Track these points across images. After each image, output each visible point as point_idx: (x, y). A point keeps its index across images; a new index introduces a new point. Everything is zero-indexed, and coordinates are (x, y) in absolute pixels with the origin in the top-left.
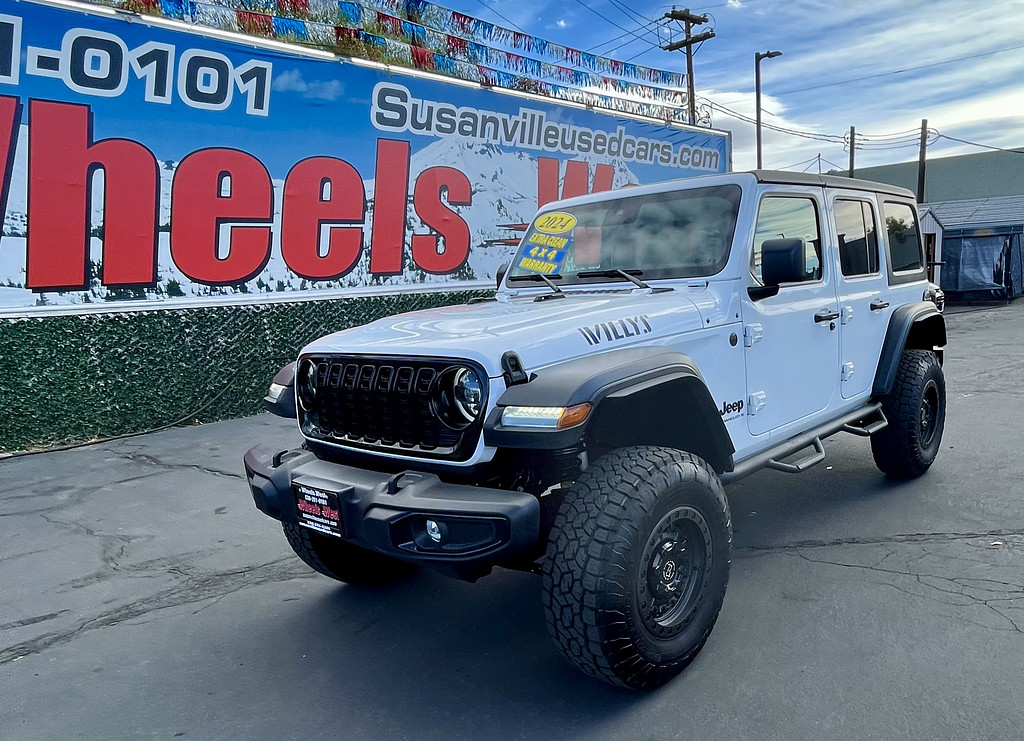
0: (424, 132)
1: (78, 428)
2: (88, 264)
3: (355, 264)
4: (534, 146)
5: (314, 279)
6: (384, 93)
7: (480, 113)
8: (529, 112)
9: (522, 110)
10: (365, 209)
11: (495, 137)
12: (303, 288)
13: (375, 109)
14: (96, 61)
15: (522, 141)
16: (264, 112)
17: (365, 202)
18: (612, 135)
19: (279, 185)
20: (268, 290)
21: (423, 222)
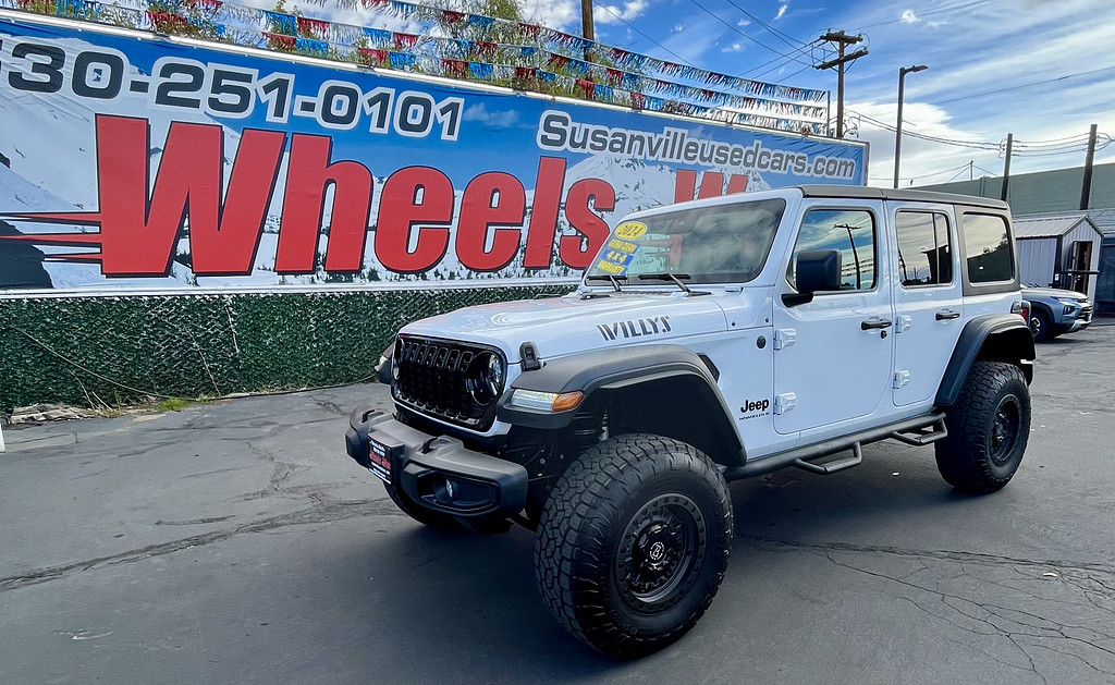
0: (579, 150)
1: (295, 378)
2: (317, 254)
3: (512, 259)
4: (674, 160)
5: (478, 271)
6: (550, 119)
7: (629, 133)
8: (673, 130)
9: (666, 129)
10: (525, 214)
11: (640, 153)
12: (469, 277)
13: (541, 132)
14: (340, 103)
15: (664, 156)
16: (454, 138)
17: (525, 208)
18: (748, 148)
19: (459, 194)
20: (442, 278)
21: (571, 225)
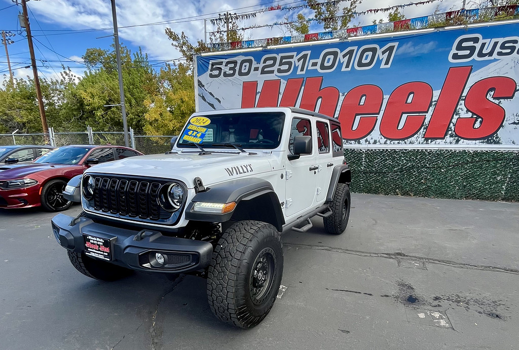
3: (416, 133)
6: (462, 41)
10: (430, 105)
12: (385, 143)
13: (453, 51)
16: (388, 66)
17: (432, 102)
19: (387, 97)
21: (468, 111)
